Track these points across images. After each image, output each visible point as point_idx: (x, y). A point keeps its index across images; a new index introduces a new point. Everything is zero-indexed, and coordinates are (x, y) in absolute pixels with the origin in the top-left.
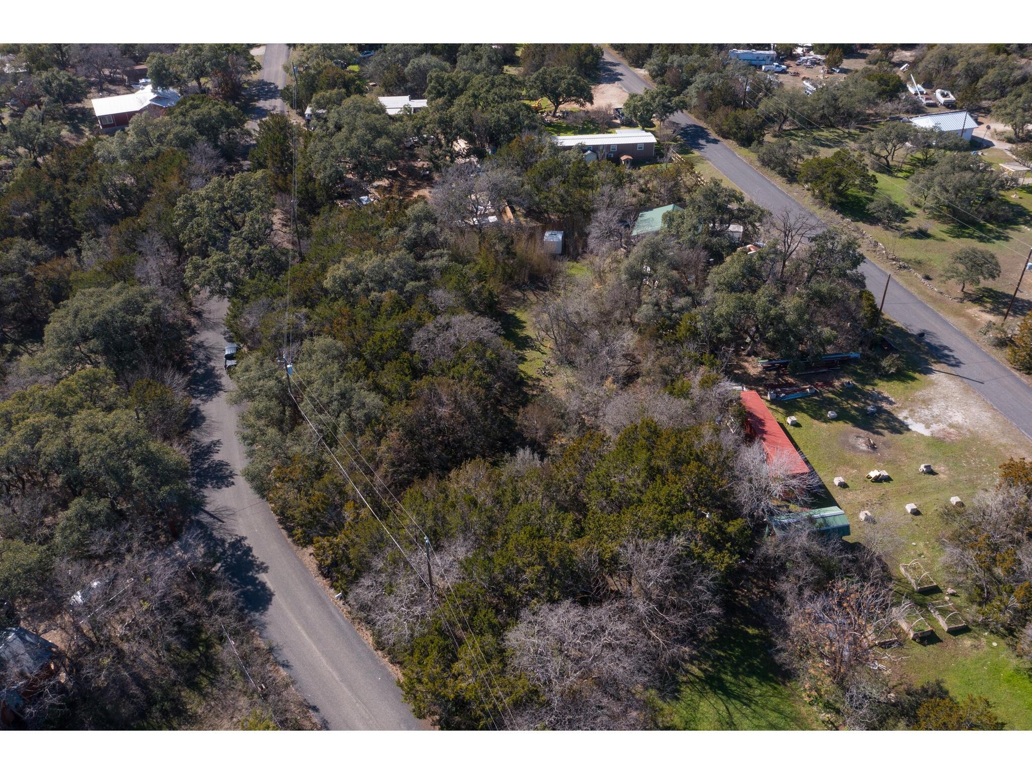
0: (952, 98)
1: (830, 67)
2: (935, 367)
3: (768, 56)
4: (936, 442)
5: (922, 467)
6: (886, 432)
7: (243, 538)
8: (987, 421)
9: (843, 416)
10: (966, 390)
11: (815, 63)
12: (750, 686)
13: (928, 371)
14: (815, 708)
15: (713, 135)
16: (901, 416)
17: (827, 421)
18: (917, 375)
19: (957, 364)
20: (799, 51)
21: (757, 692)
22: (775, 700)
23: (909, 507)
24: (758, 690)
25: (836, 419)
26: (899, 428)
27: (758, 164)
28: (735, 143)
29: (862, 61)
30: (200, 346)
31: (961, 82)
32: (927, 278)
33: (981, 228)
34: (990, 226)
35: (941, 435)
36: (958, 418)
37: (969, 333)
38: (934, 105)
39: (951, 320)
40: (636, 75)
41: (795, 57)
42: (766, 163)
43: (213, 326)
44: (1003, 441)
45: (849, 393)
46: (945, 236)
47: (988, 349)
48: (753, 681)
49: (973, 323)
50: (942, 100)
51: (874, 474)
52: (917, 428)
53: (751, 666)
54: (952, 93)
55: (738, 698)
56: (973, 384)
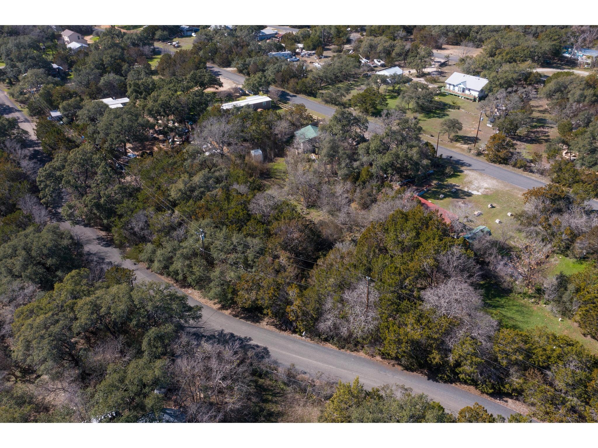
0: (382, 62)
1: (319, 56)
2: (463, 168)
3: (288, 54)
4: (486, 196)
5: (489, 206)
6: (465, 197)
7: (223, 330)
8: (497, 184)
9: (446, 196)
10: (481, 174)
11: (310, 55)
12: (498, 301)
13: (462, 172)
14: (526, 299)
15: (291, 94)
16: (466, 189)
17: (441, 199)
18: (459, 174)
19: (470, 165)
20: (297, 50)
21: (503, 302)
22: (511, 302)
23: (497, 221)
24: (503, 301)
25: (444, 197)
26: (469, 195)
27: (323, 103)
28: (304, 96)
29: (330, 51)
30: (89, 254)
31: (383, 55)
32: (432, 136)
33: (435, 113)
34: (438, 112)
35: (485, 193)
36: (486, 185)
37: (462, 153)
38: (376, 67)
39: (453, 150)
40: (227, 71)
41: (298, 54)
42: (327, 102)
43: (89, 242)
44: (507, 189)
45: (440, 186)
46: (425, 119)
47: (475, 158)
48: (497, 299)
49: (463, 150)
50: (379, 64)
51: (476, 213)
52: (474, 192)
53: (492, 294)
54: (382, 60)
55: (498, 307)
56: (481, 171)
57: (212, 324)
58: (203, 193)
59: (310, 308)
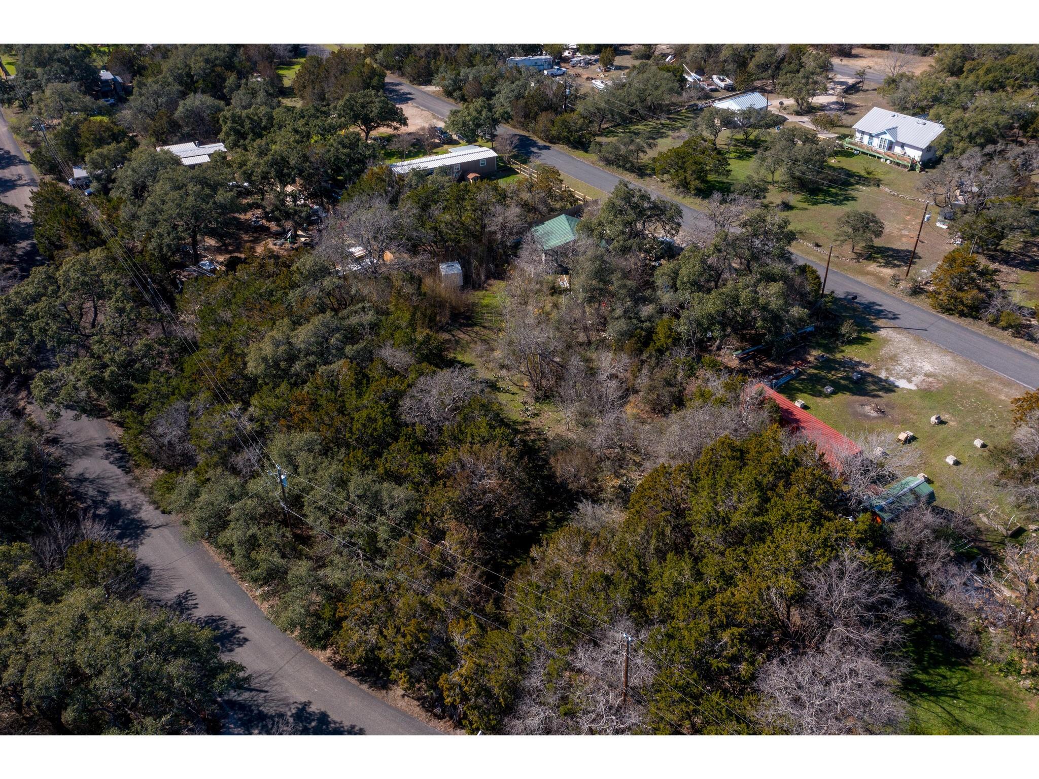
0: (728, 81)
1: (606, 65)
2: (879, 323)
3: (546, 61)
4: (925, 393)
5: (933, 419)
6: (880, 393)
7: (306, 704)
8: (952, 364)
9: (839, 388)
10: (918, 340)
11: (588, 63)
12: (944, 677)
13: (876, 329)
14: (1010, 678)
15: (541, 143)
16: (883, 375)
17: (827, 396)
18: (869, 335)
19: (895, 317)
20: (566, 53)
21: (955, 681)
22: (974, 683)
23: (950, 460)
24: (955, 678)
25: (834, 393)
26: (890, 388)
27: (602, 164)
28: (565, 147)
29: (629, 57)
30: (82, 479)
31: (731, 67)
32: (817, 245)
33: (827, 193)
34: (833, 190)
35: (924, 386)
36: (928, 367)
37: (878, 286)
38: (715, 90)
39: (860, 279)
40: (425, 93)
41: (566, 60)
42: (608, 162)
43: (87, 451)
44: (975, 378)
45: (827, 364)
46: (805, 205)
47: (907, 299)
48: (943, 670)
49: (881, 280)
50: (722, 84)
51: (902, 436)
52: (902, 384)
53: (931, 656)
54: (728, 76)
55: (942, 693)
56: (919, 333)
57: (287, 684)
58: (311, 368)
59: (494, 683)
